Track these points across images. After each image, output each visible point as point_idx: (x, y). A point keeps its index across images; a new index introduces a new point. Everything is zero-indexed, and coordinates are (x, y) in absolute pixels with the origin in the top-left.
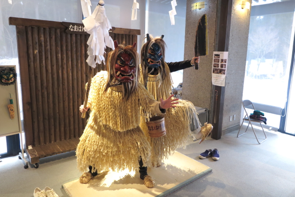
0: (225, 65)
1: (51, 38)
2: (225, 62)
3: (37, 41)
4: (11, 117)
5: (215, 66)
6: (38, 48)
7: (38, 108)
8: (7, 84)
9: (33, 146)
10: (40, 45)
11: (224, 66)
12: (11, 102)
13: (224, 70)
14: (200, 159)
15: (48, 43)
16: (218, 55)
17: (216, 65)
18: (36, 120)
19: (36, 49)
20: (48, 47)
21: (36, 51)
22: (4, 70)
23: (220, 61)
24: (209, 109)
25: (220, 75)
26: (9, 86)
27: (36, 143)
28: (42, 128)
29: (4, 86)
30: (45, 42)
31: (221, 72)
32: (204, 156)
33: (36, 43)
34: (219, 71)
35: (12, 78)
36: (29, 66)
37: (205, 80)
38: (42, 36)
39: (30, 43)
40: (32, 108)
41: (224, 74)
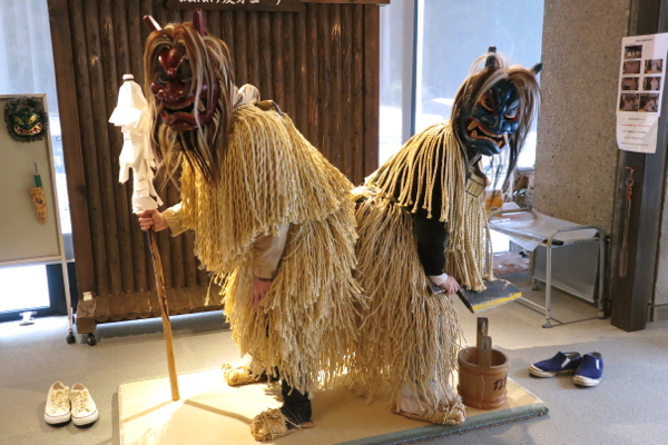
0: (658, 79)
1: (129, 24)
2: (659, 69)
3: (97, 33)
4: (41, 218)
5: (625, 88)
6: (98, 50)
7: (103, 203)
8: (28, 138)
9: (96, 293)
10: (104, 43)
11: (653, 84)
12: (37, 181)
13: (655, 98)
14: (533, 376)
15: (124, 38)
16: (636, 49)
17: (629, 83)
18: (99, 231)
19: (95, 54)
20: (125, 48)
21: (95, 59)
22: (15, 105)
23: (643, 68)
24: (609, 232)
25: (640, 114)
26: (32, 143)
27: (102, 287)
28: (114, 252)
29: (20, 144)
30: (117, 34)
31: (644, 103)
32: (545, 370)
33: (95, 38)
34: (638, 102)
35: (35, 123)
36: (79, 95)
37: (599, 135)
38: (109, 19)
39: (80, 37)
40: (88, 199)
41: (654, 109)
